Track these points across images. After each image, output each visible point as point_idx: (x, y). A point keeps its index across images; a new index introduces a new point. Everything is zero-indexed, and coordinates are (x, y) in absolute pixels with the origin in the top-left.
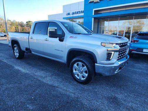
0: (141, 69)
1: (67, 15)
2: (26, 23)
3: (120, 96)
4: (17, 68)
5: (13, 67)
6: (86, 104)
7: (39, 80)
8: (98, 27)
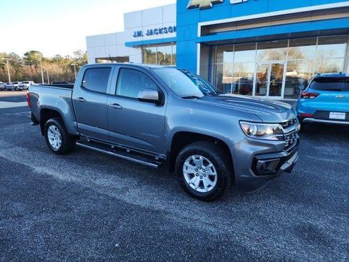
0: (333, 157)
1: (135, 36)
2: (24, 56)
3: (320, 224)
4: (39, 170)
5: (29, 170)
6: (253, 248)
7: (114, 199)
8: (210, 65)
